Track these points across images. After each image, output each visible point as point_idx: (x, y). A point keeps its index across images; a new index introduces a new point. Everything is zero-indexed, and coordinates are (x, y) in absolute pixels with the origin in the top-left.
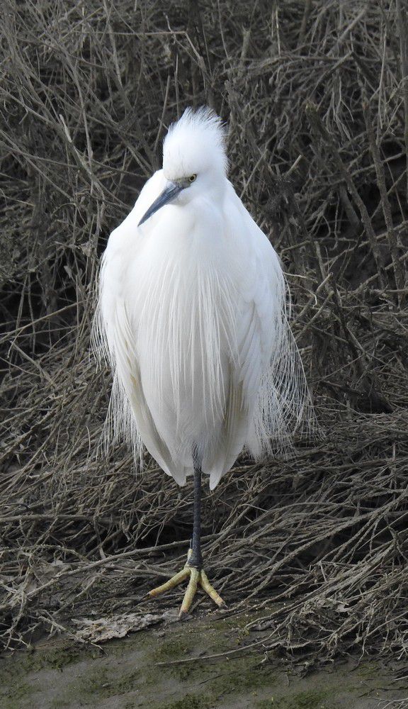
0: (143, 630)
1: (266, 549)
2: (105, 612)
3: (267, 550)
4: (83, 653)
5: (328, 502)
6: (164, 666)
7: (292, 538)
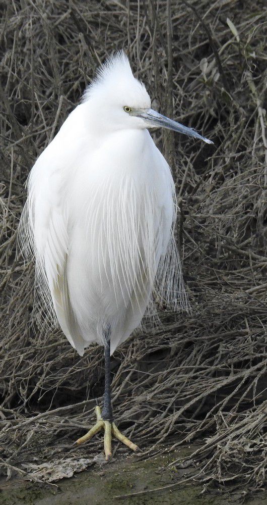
0: (84, 471)
1: (157, 404)
2: (45, 457)
3: (159, 405)
4: (42, 491)
5: (202, 366)
6: (120, 499)
7: (179, 395)
